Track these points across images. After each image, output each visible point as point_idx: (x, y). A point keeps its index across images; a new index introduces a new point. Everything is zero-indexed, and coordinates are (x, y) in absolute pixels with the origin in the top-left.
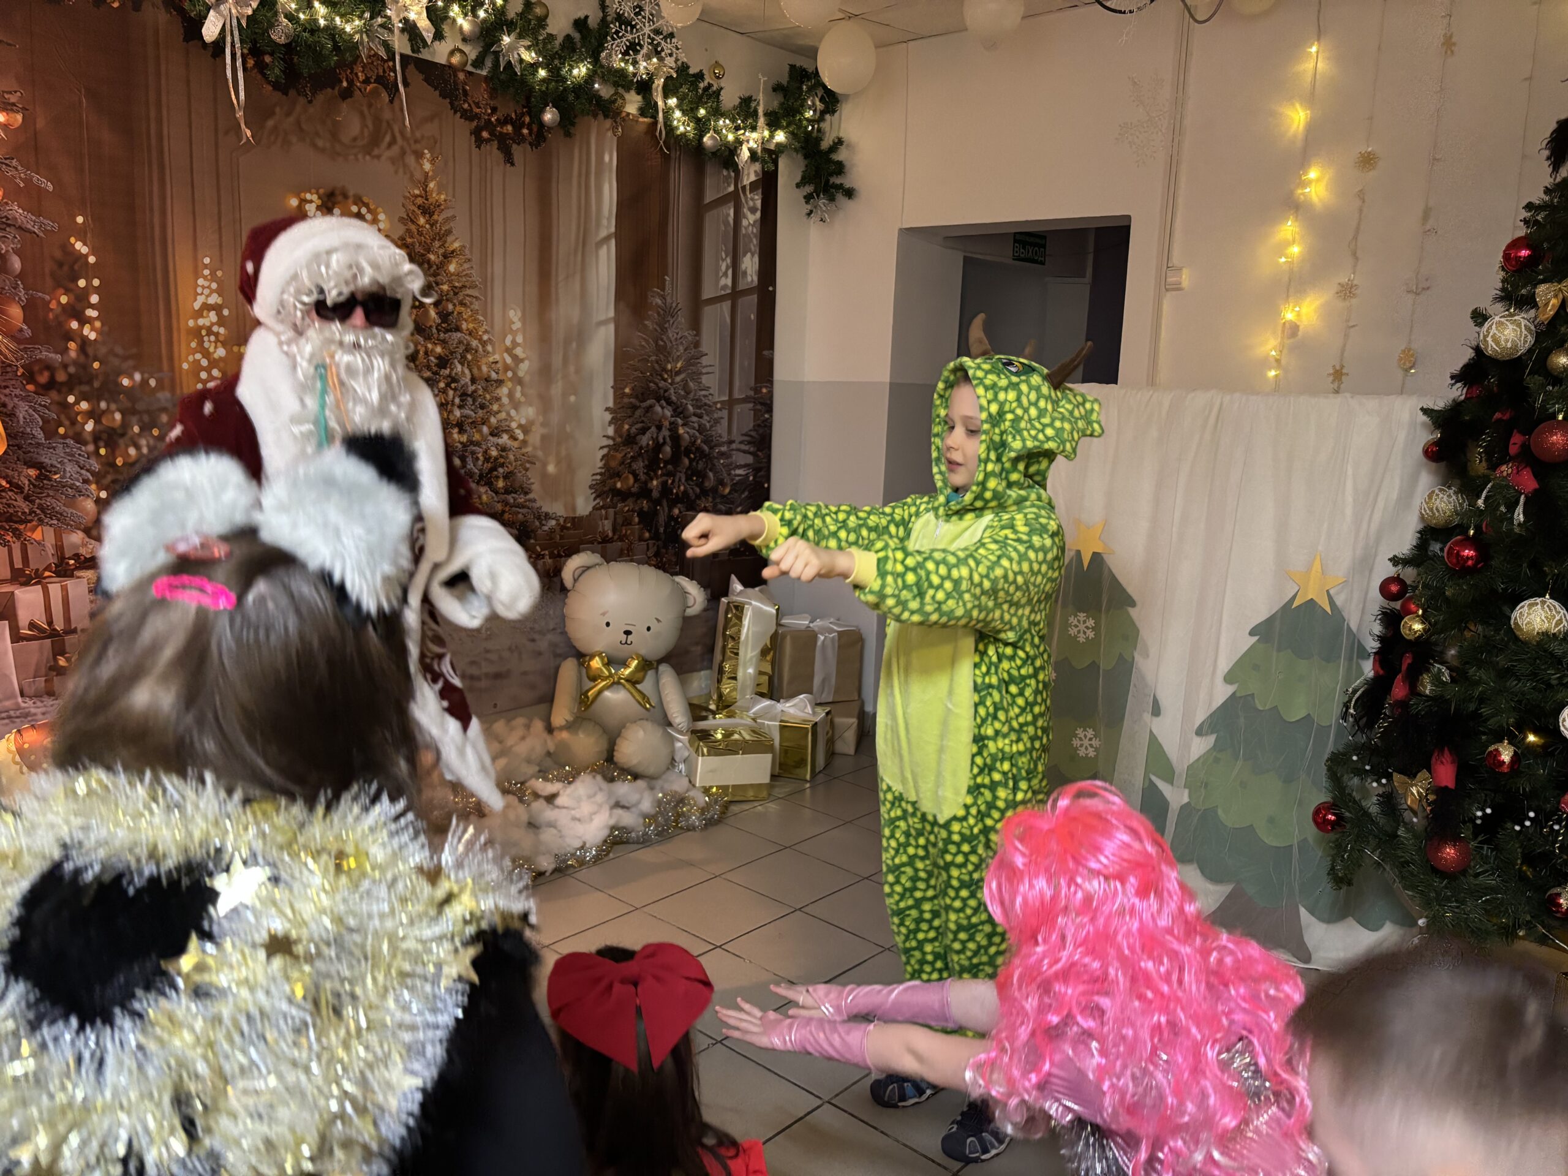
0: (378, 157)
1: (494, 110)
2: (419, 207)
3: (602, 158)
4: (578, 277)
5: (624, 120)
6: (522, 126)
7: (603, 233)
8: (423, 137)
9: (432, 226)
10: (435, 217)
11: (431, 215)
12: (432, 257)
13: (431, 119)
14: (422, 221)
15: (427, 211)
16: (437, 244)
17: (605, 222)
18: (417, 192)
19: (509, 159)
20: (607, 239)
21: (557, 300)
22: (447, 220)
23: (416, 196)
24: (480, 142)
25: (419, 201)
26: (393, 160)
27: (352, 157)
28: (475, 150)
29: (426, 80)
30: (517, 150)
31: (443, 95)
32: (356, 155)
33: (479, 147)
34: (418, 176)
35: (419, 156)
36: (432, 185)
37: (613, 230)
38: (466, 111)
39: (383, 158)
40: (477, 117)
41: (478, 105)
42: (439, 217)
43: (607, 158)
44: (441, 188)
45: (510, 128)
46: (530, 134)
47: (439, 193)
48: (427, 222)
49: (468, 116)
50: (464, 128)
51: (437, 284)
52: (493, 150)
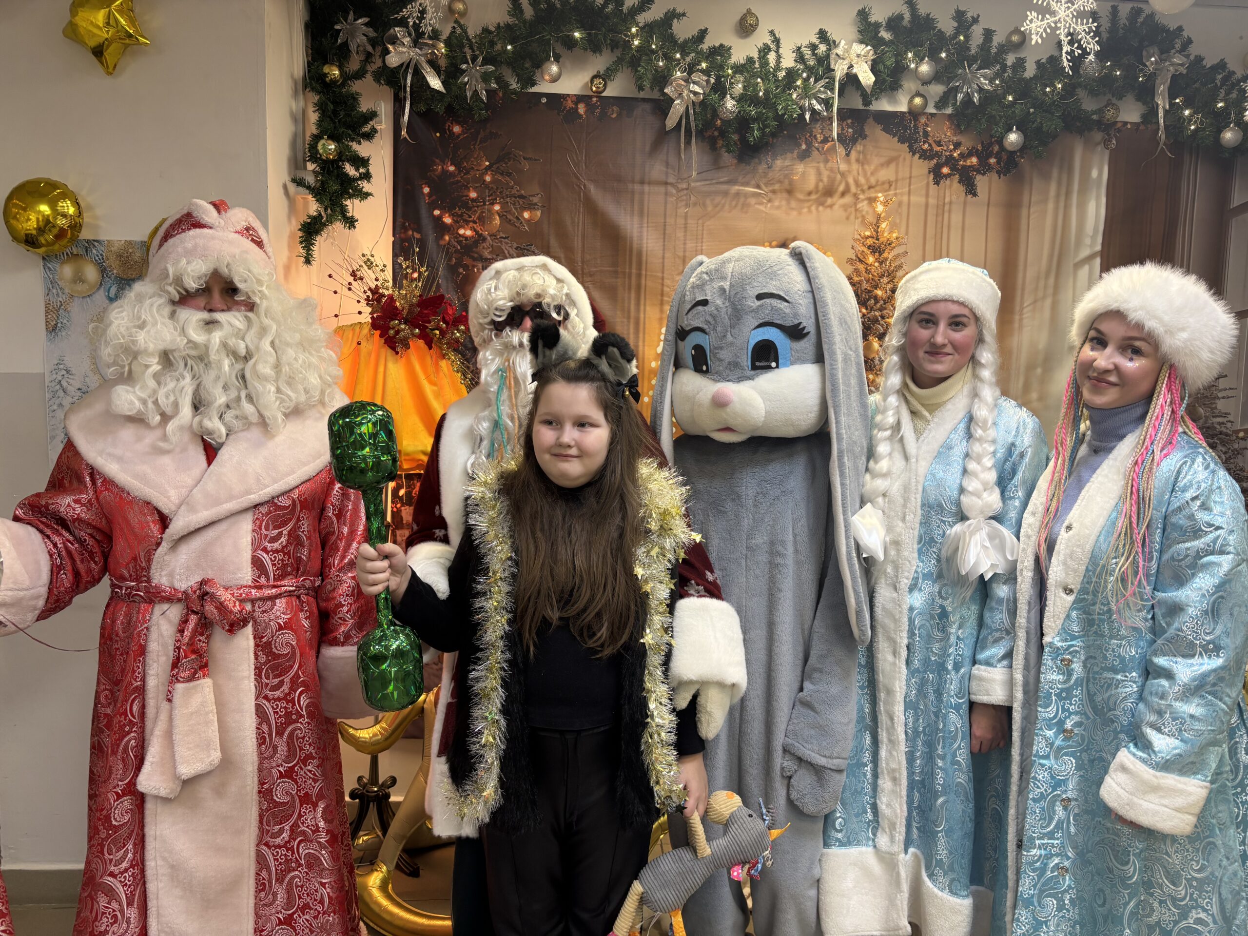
0: (831, 206)
1: (957, 145)
2: (869, 247)
3: (1089, 174)
4: (1048, 302)
5: (1119, 130)
6: (990, 156)
7: (1085, 252)
8: (877, 181)
9: (881, 263)
10: (885, 255)
11: (880, 254)
12: (879, 293)
13: (888, 163)
14: (871, 259)
15: (876, 250)
16: (885, 280)
17: (1088, 241)
18: (868, 233)
19: (971, 190)
20: (1090, 258)
21: (1021, 327)
22: (897, 257)
23: (867, 237)
24: (938, 177)
25: (870, 242)
26: (845, 207)
27: (805, 210)
28: (933, 188)
29: (884, 130)
30: (981, 182)
31: (902, 141)
32: (809, 208)
33: (937, 183)
34: (870, 218)
35: (872, 200)
36: (883, 225)
37: (1098, 248)
38: (925, 151)
39: (836, 207)
40: (938, 155)
41: (939, 144)
42: (889, 255)
43: (1095, 174)
44: (893, 227)
45: (974, 160)
46: (998, 163)
47: (891, 232)
48: (877, 260)
49: (925, 155)
50: (921, 168)
51: (883, 317)
52: (953, 189)
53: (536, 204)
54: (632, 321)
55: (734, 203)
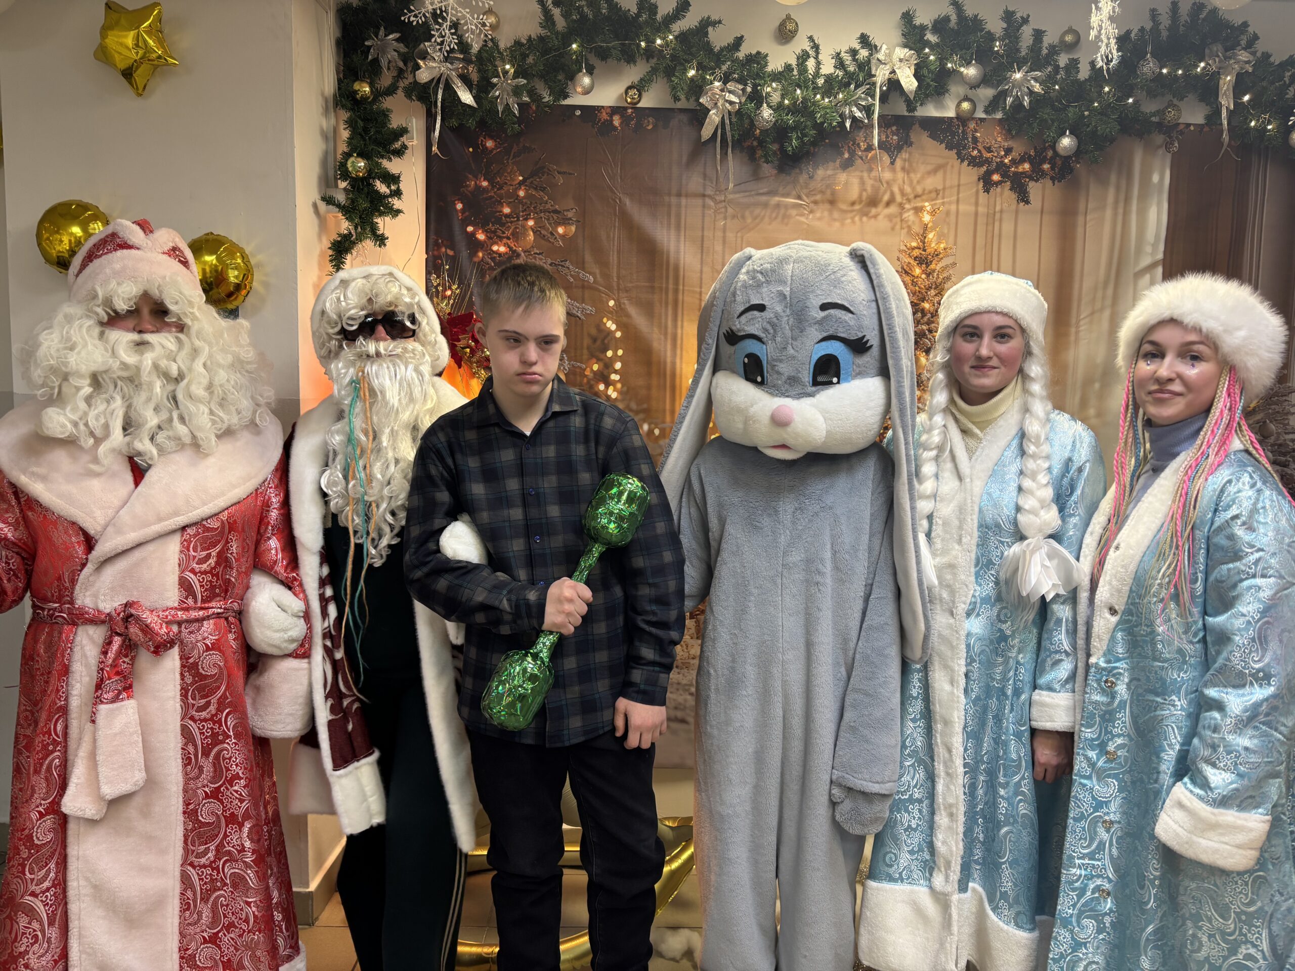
0: (875, 217)
1: (1008, 151)
2: (915, 259)
3: (1150, 178)
4: (1107, 314)
5: (1182, 133)
6: (1043, 161)
7: (1146, 261)
8: (924, 190)
9: (928, 275)
10: (933, 266)
11: (928, 264)
12: (926, 305)
13: (935, 171)
14: (917, 271)
15: (923, 261)
16: (933, 292)
17: (1149, 249)
18: (914, 244)
19: (1024, 198)
20: (1153, 266)
21: (1077, 340)
22: (944, 268)
23: (913, 249)
24: (987, 184)
25: (916, 253)
26: (890, 217)
27: (849, 221)
28: (983, 196)
29: (931, 136)
30: (1034, 189)
31: (949, 147)
32: (853, 218)
33: (987, 191)
34: (917, 229)
35: (918, 210)
36: (931, 236)
37: (1160, 256)
38: (974, 158)
39: (880, 217)
40: (988, 161)
41: (989, 150)
42: (936, 266)
43: (1155, 178)
44: (940, 237)
45: (1027, 166)
46: (1052, 168)
47: (938, 243)
48: (923, 272)
49: (974, 162)
50: (971, 175)
51: (930, 331)
52: (1005, 196)
53: (570, 219)
54: (669, 337)
55: (774, 215)
